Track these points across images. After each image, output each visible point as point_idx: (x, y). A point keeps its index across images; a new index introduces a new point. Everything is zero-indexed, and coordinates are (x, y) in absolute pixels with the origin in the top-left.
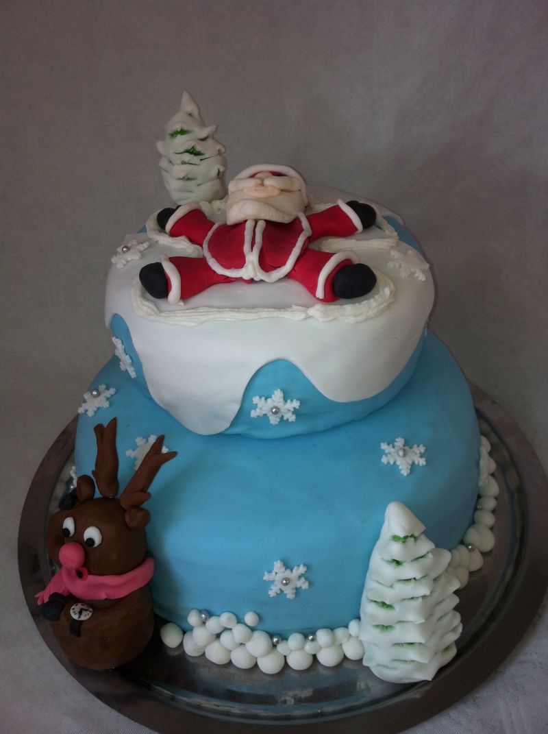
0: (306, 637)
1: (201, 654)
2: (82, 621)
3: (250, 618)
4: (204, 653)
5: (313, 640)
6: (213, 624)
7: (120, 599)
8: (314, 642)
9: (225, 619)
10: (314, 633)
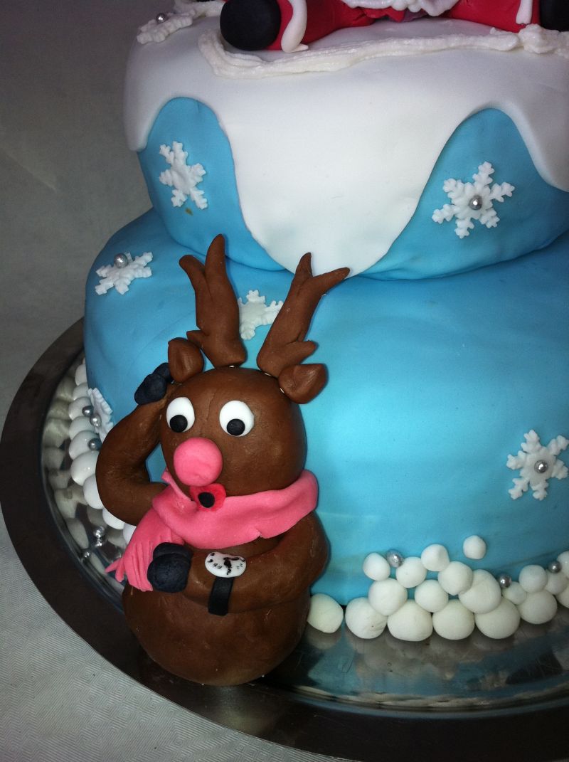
0: (547, 568)
1: (381, 631)
2: (233, 579)
3: (473, 547)
4: (386, 628)
5: (558, 570)
6: (409, 571)
7: (280, 537)
8: (559, 574)
9: (431, 556)
10: (555, 561)
